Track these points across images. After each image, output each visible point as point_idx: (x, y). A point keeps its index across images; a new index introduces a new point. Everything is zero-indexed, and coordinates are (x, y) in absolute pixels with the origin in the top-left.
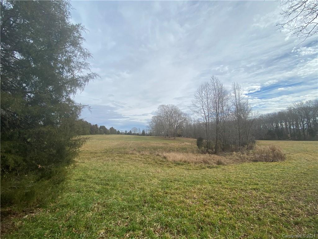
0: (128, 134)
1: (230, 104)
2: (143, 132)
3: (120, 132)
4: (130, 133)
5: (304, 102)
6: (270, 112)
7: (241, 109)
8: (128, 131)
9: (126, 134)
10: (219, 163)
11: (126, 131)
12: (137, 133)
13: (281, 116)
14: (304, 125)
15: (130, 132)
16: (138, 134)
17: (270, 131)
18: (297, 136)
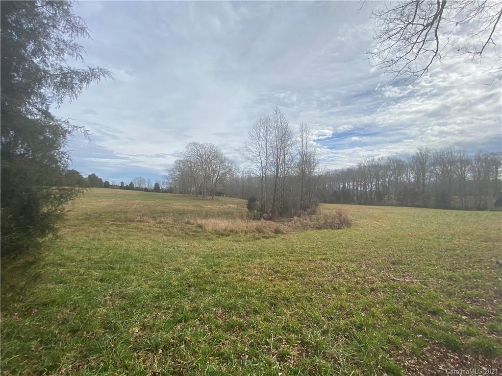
0: (127, 188)
1: (294, 152)
2: (157, 185)
3: (111, 184)
4: (131, 187)
5: (376, 158)
6: (339, 168)
7: (306, 161)
8: (127, 183)
9: (122, 187)
10: (277, 232)
11: (122, 183)
12: (144, 187)
13: (348, 174)
14: (371, 187)
15: (131, 184)
16: (146, 190)
17: (335, 192)
18: (364, 199)
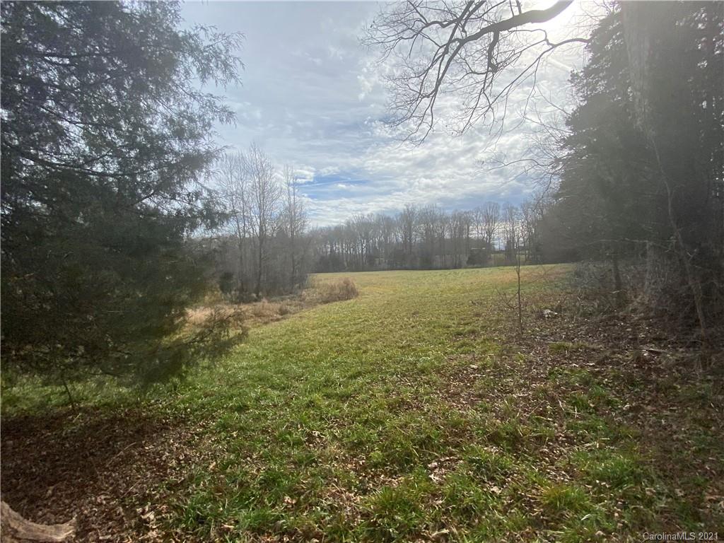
5: (366, 213)
6: (323, 225)
